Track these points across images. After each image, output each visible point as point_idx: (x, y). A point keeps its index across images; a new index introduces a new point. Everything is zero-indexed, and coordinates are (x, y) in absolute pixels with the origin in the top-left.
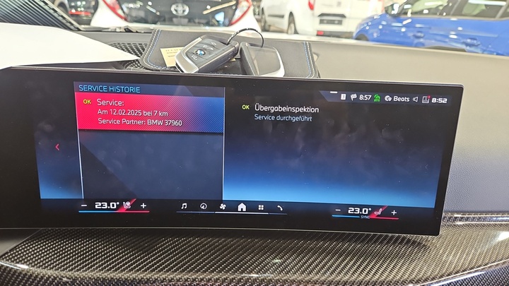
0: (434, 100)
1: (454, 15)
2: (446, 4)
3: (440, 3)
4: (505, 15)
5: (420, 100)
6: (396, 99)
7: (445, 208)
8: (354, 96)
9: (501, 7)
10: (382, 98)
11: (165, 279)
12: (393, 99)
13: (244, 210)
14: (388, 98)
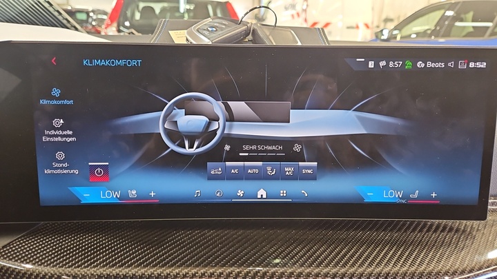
0: (472, 65)
1: (443, 36)
2: (433, 28)
3: (427, 27)
4: (493, 34)
5: (456, 65)
6: (430, 64)
7: (491, 192)
8: (382, 64)
9: (487, 28)
10: (414, 65)
11: (169, 274)
12: (426, 65)
13: (265, 196)
14: (420, 64)
